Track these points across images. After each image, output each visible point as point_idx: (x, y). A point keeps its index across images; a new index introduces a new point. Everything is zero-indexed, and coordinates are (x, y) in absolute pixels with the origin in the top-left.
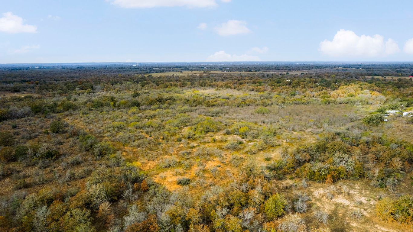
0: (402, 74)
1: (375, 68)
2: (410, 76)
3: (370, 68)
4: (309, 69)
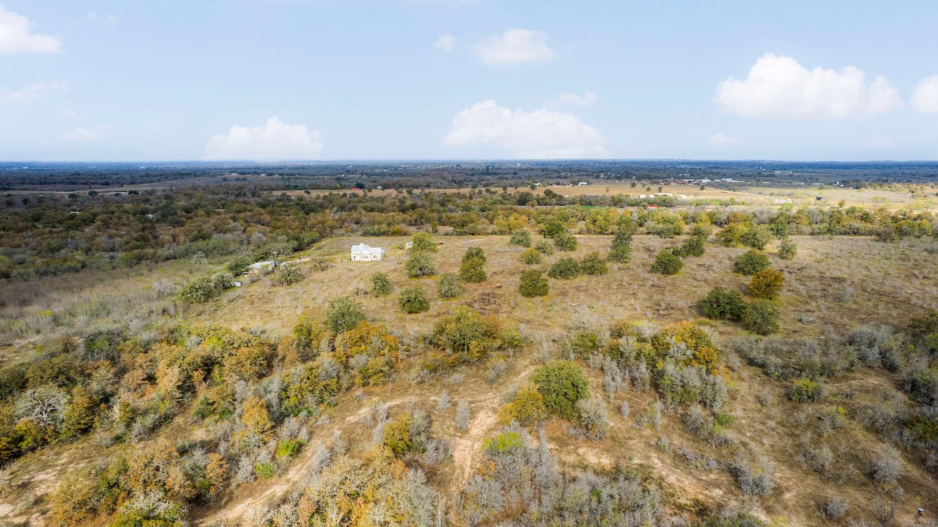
0: (341, 185)
1: (303, 174)
2: (354, 188)
3: (294, 175)
4: (159, 181)
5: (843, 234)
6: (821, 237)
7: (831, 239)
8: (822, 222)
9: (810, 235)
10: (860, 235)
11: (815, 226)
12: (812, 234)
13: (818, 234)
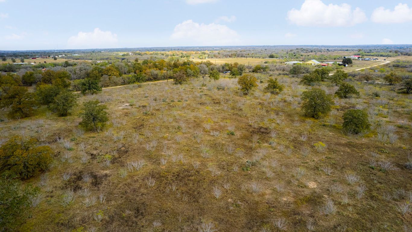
5: (147, 80)
6: (131, 86)
7: (140, 86)
8: (129, 72)
9: (122, 85)
10: (159, 80)
11: (124, 76)
12: (124, 83)
13: (129, 83)
